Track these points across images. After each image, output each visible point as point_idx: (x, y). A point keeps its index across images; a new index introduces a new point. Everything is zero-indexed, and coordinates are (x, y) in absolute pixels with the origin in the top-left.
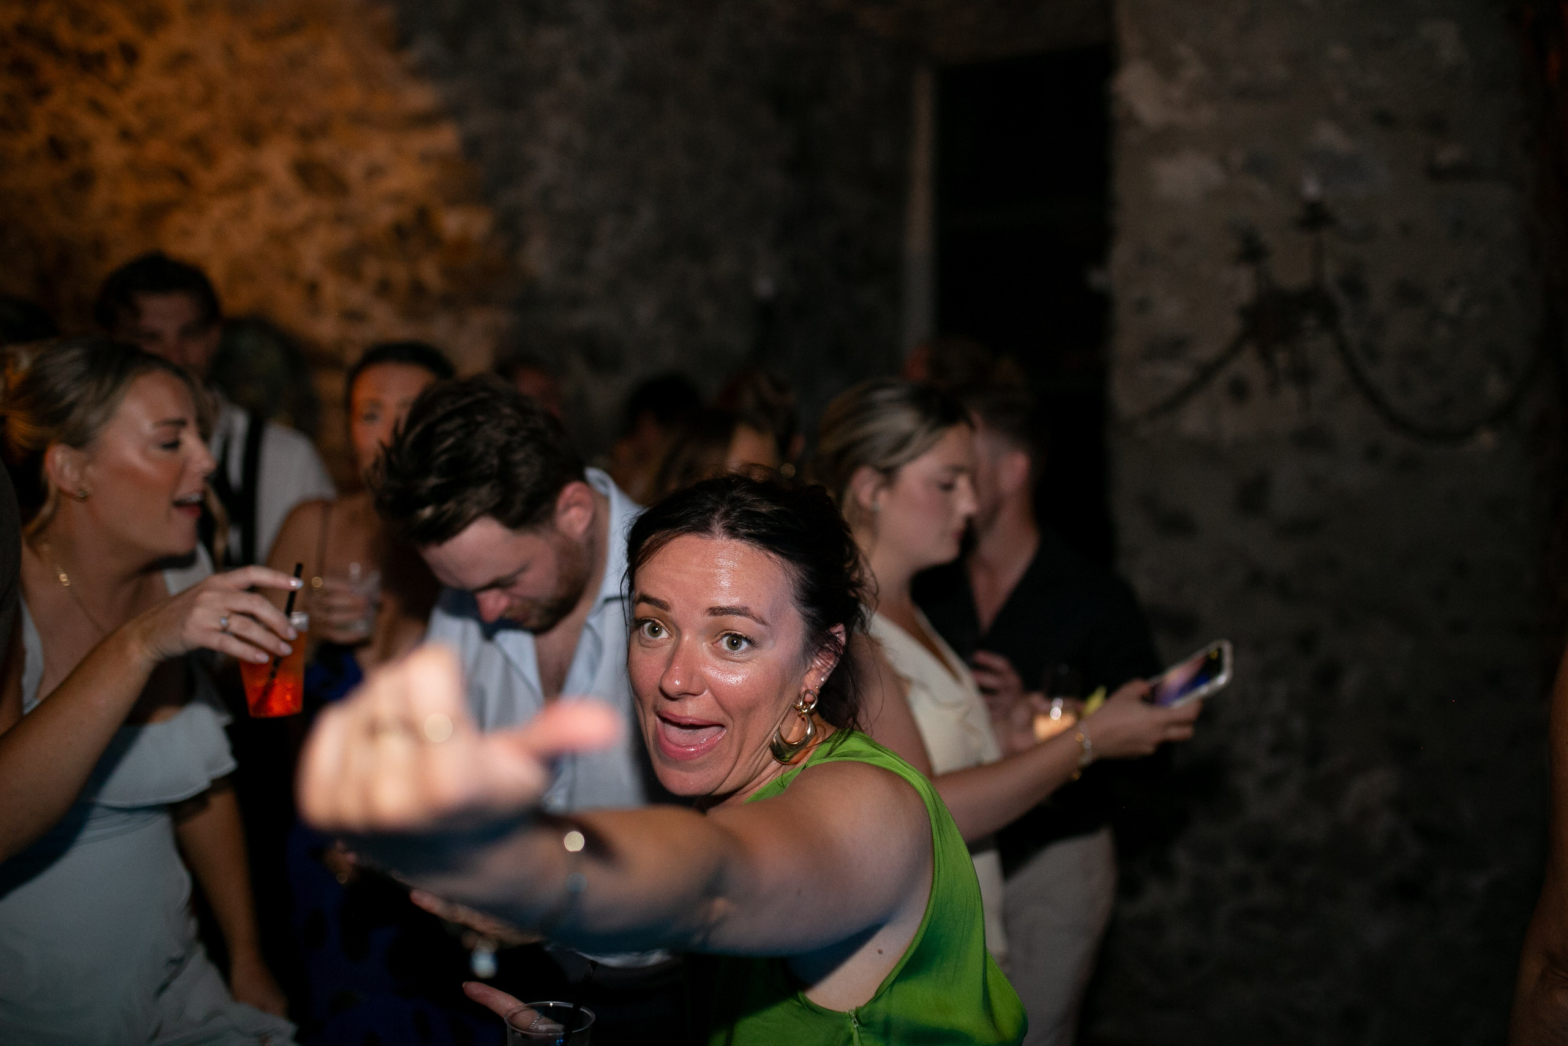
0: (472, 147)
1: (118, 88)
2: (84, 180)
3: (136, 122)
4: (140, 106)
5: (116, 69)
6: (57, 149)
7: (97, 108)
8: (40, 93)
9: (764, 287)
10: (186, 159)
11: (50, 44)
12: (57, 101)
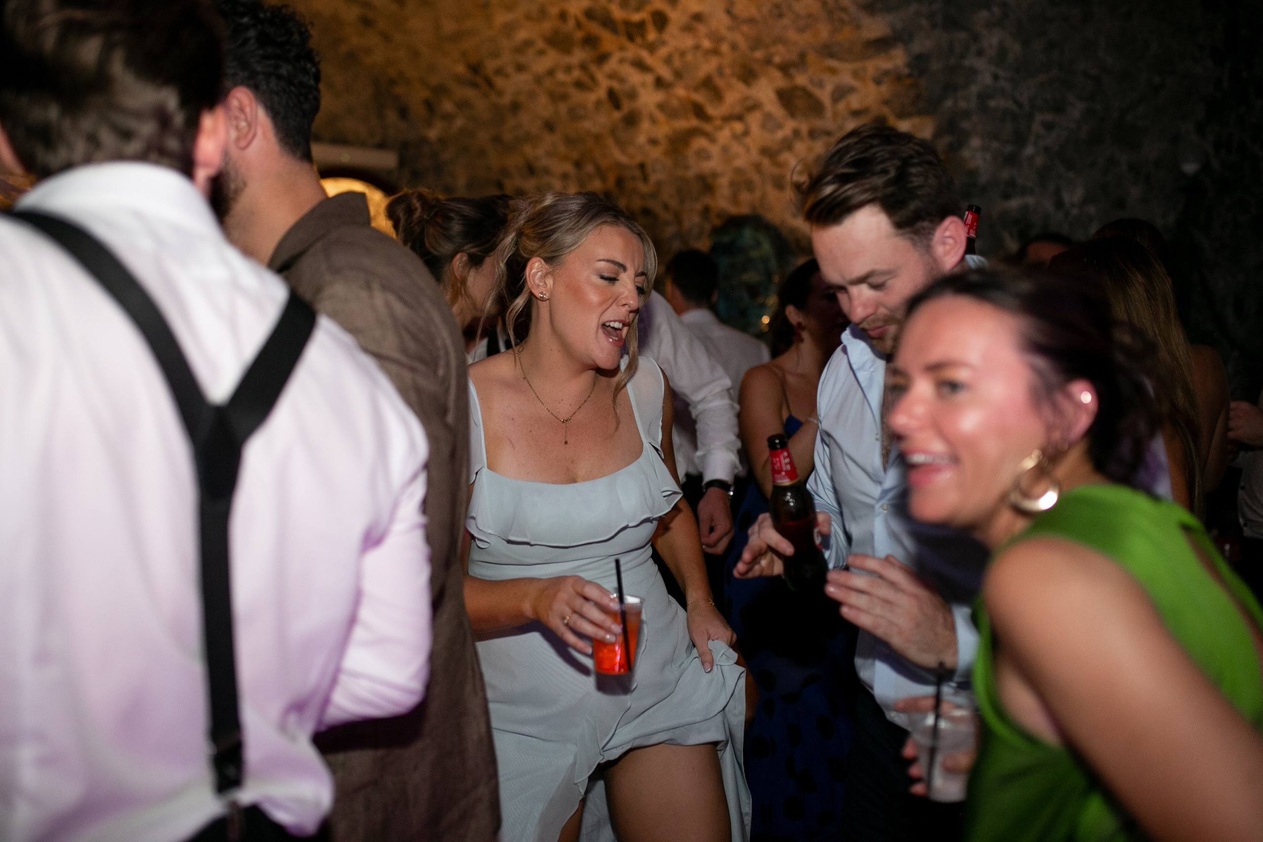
0: (919, 63)
1: (652, 48)
2: (631, 120)
3: (666, 73)
4: (668, 60)
5: (652, 35)
6: (614, 99)
7: (640, 66)
8: (602, 59)
9: (1190, 168)
10: (699, 97)
11: (608, 22)
12: (612, 65)
